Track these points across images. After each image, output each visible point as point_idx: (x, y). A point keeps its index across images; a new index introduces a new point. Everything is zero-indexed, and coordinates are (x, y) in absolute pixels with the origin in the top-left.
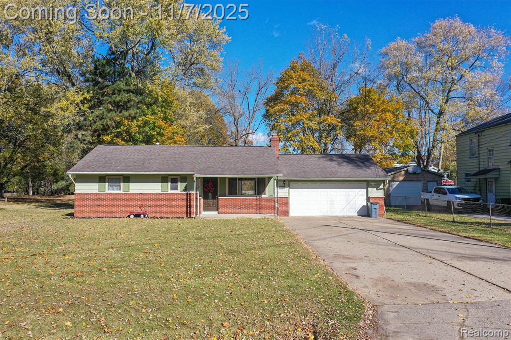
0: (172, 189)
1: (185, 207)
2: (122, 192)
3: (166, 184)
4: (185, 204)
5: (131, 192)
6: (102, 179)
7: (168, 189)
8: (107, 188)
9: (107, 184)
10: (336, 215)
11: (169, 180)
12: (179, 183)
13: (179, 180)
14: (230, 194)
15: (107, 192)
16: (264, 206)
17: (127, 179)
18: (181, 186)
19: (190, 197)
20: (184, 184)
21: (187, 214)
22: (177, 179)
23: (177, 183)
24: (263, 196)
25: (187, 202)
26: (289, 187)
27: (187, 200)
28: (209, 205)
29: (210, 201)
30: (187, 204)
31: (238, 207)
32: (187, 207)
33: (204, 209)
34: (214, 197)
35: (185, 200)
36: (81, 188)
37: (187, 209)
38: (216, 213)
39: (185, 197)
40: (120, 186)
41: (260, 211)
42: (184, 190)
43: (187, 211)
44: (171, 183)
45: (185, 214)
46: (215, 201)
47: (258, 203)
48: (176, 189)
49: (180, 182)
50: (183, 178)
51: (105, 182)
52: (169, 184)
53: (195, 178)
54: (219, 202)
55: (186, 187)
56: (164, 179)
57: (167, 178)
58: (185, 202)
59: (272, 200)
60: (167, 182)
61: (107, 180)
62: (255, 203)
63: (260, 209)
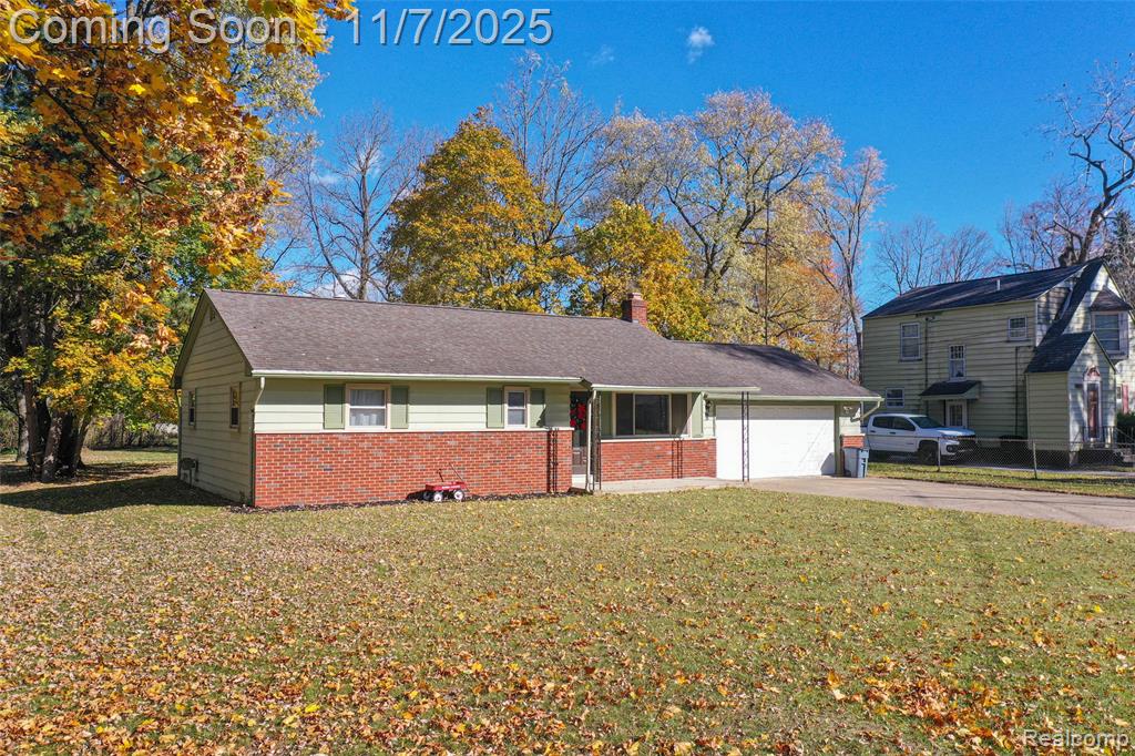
0: (512, 421)
1: (545, 466)
2: (389, 430)
3: (499, 406)
4: (545, 460)
5: (412, 428)
6: (333, 392)
7: (502, 421)
8: (346, 420)
9: (348, 407)
10: (790, 474)
11: (507, 396)
12: (529, 405)
13: (527, 397)
15: (349, 428)
16: (686, 460)
17: (402, 393)
18: (534, 411)
19: (555, 440)
20: (540, 408)
21: (549, 485)
22: (524, 394)
23: (524, 405)
24: (684, 437)
25: (549, 453)
26: (714, 415)
27: (549, 448)
30: (549, 460)
31: (636, 465)
32: (549, 466)
35: (545, 447)
36: (270, 419)
37: (548, 472)
39: (545, 440)
40: (383, 412)
41: (678, 472)
42: (541, 423)
43: (549, 478)
44: (510, 405)
45: (545, 485)
47: (676, 453)
48: (523, 421)
49: (531, 402)
50: (538, 393)
51: (342, 402)
52: (506, 406)
55: (543, 416)
56: (494, 394)
57: (501, 392)
58: (545, 454)
60: (502, 403)
61: (348, 394)
62: (670, 453)
63: (680, 466)
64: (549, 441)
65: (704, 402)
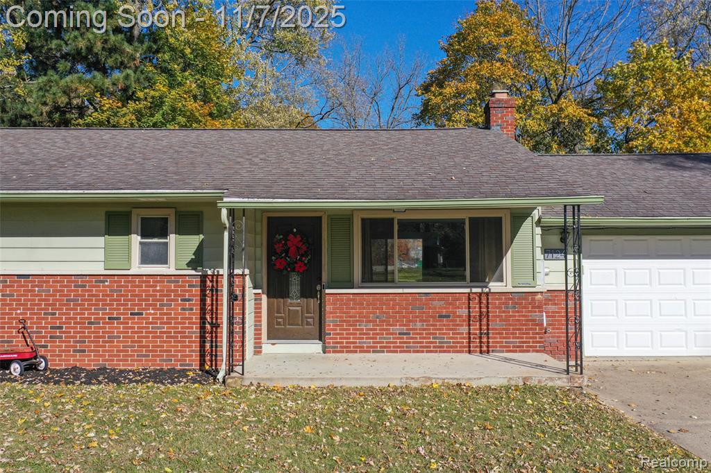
0: (145, 259)
1: (196, 329)
3: (125, 238)
4: (196, 319)
7: (130, 259)
11: (136, 222)
13: (171, 224)
14: (369, 278)
16: (496, 324)
18: (180, 247)
20: (194, 241)
21: (202, 356)
22: (165, 220)
23: (164, 234)
24: (495, 286)
25: (203, 310)
27: (203, 301)
28: (292, 318)
29: (295, 303)
30: (203, 319)
31: (398, 328)
32: (202, 328)
33: (274, 335)
34: (311, 289)
35: (196, 300)
37: (203, 338)
38: (314, 347)
39: (196, 290)
41: (481, 344)
42: (193, 264)
43: (202, 346)
44: (143, 236)
45: (196, 357)
46: (313, 303)
47: (475, 312)
48: (163, 260)
49: (179, 232)
50: (190, 218)
52: (136, 239)
53: (224, 212)
54: (328, 308)
55: (199, 251)
56: (117, 220)
57: (128, 216)
58: (197, 310)
59: (526, 301)
60: (127, 232)
62: (464, 312)
63: (485, 334)
64: (203, 291)
65: (538, 230)
